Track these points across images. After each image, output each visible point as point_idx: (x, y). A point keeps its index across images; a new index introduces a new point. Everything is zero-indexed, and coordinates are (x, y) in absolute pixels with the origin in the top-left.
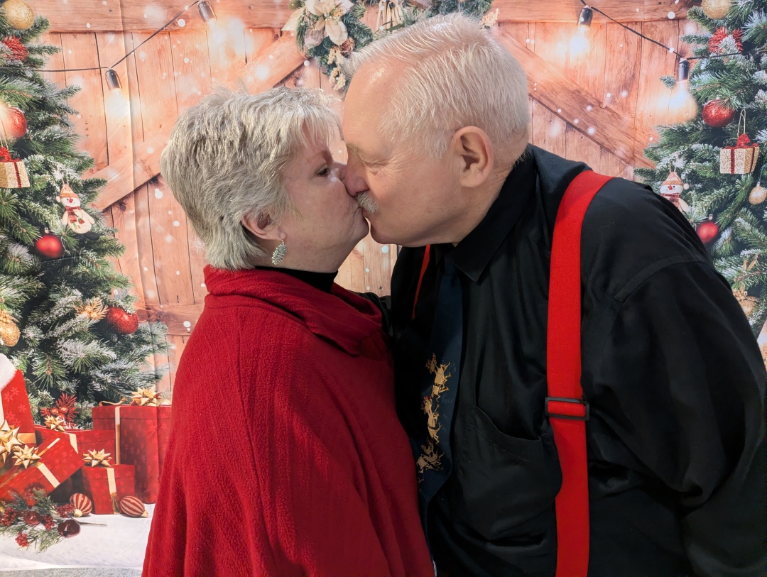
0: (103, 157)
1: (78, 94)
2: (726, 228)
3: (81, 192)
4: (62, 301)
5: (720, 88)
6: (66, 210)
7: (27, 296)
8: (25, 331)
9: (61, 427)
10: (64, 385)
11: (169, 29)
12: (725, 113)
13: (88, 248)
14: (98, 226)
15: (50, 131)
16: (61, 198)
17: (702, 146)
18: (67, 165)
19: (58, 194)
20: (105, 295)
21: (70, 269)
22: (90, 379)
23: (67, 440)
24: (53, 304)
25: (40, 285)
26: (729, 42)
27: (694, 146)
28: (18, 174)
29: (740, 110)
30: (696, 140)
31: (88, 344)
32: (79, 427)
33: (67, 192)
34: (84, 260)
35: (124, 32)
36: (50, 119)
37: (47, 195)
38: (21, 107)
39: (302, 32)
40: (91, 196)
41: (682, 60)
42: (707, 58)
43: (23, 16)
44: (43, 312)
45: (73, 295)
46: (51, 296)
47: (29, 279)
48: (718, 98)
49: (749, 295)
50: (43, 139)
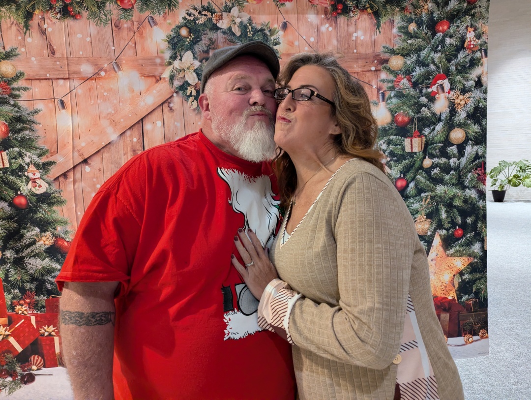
0: (54, 149)
1: (40, 113)
2: (411, 181)
3: (41, 169)
4: (28, 234)
5: (403, 106)
6: (30, 180)
7: (7, 232)
8: (5, 253)
9: (25, 312)
10: (28, 286)
11: (95, 77)
12: (406, 119)
13: (43, 202)
14: (50, 188)
15: (23, 134)
16: (28, 173)
17: (395, 137)
18: (33, 154)
19: (26, 170)
20: (53, 230)
21: (33, 215)
22: (44, 281)
23: (30, 320)
24: (22, 236)
25: (15, 225)
26: (405, 82)
27: (391, 137)
28: (2, 159)
29: (414, 118)
30: (392, 134)
31: (43, 260)
32: (37, 312)
33: (33, 169)
34: (40, 210)
35: (69, 79)
36: (23, 127)
37: (19, 171)
38: (6, 121)
39: (172, 78)
40: (47, 171)
41: (381, 92)
42: (394, 90)
43: (10, 70)
44: (17, 241)
45: (35, 231)
46: (21, 231)
47: (8, 222)
48: (402, 112)
49: (427, 218)
50: (19, 139)
